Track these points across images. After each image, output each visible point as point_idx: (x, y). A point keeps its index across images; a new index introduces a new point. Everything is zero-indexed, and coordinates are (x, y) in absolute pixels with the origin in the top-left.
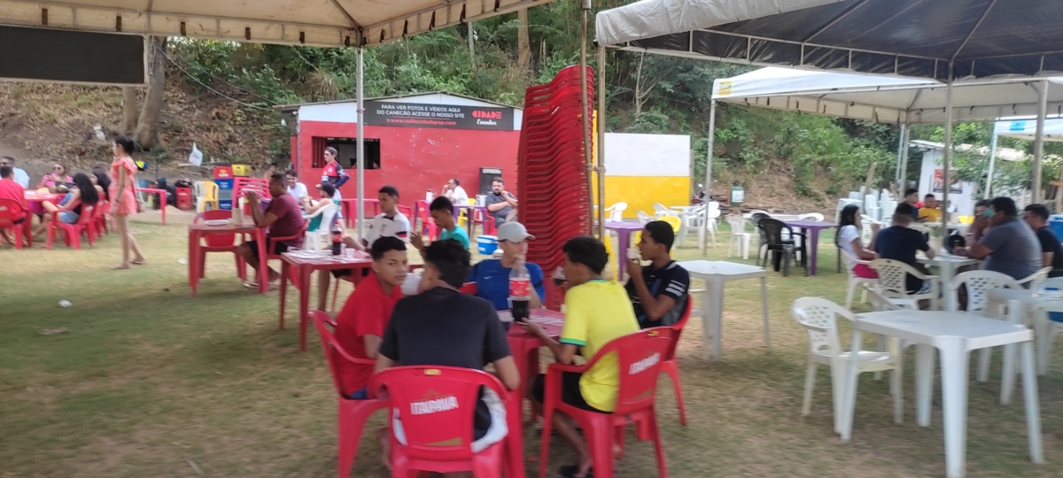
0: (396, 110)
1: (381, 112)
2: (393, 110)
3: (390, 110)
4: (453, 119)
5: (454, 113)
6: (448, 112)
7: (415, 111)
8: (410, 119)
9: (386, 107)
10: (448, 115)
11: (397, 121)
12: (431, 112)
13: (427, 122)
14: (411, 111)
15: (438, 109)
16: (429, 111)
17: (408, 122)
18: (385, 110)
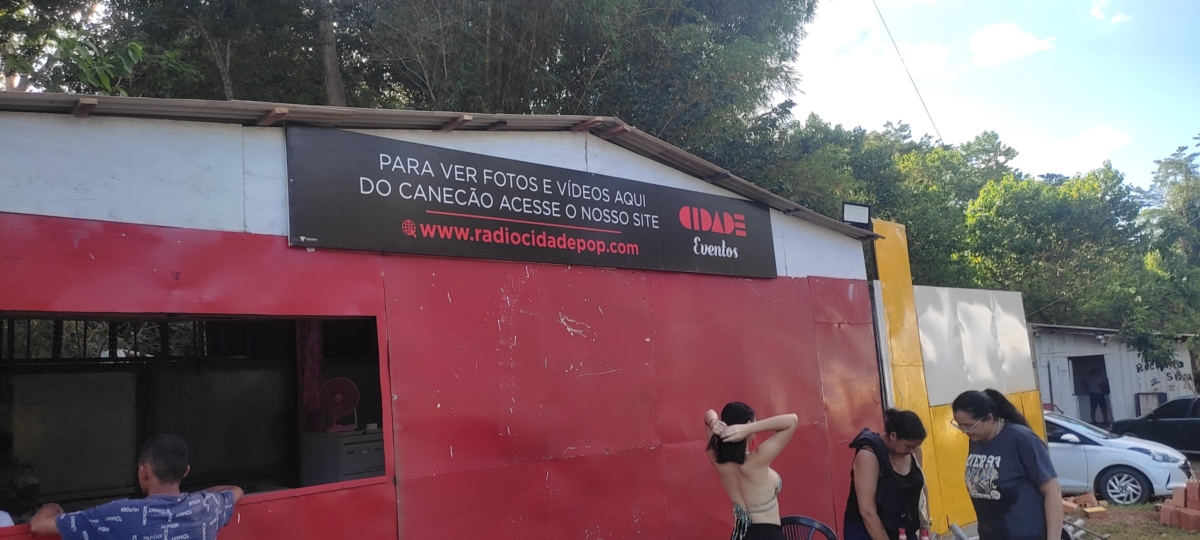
0: (438, 182)
1: (376, 187)
2: (426, 181)
3: (414, 179)
4: (629, 233)
5: (631, 210)
6: (612, 205)
7: (511, 192)
8: (494, 226)
9: (398, 165)
10: (616, 218)
11: (445, 232)
12: (565, 200)
13: (553, 243)
14: (498, 194)
15: (584, 191)
16: (555, 196)
17: (489, 236)
18: (396, 177)
